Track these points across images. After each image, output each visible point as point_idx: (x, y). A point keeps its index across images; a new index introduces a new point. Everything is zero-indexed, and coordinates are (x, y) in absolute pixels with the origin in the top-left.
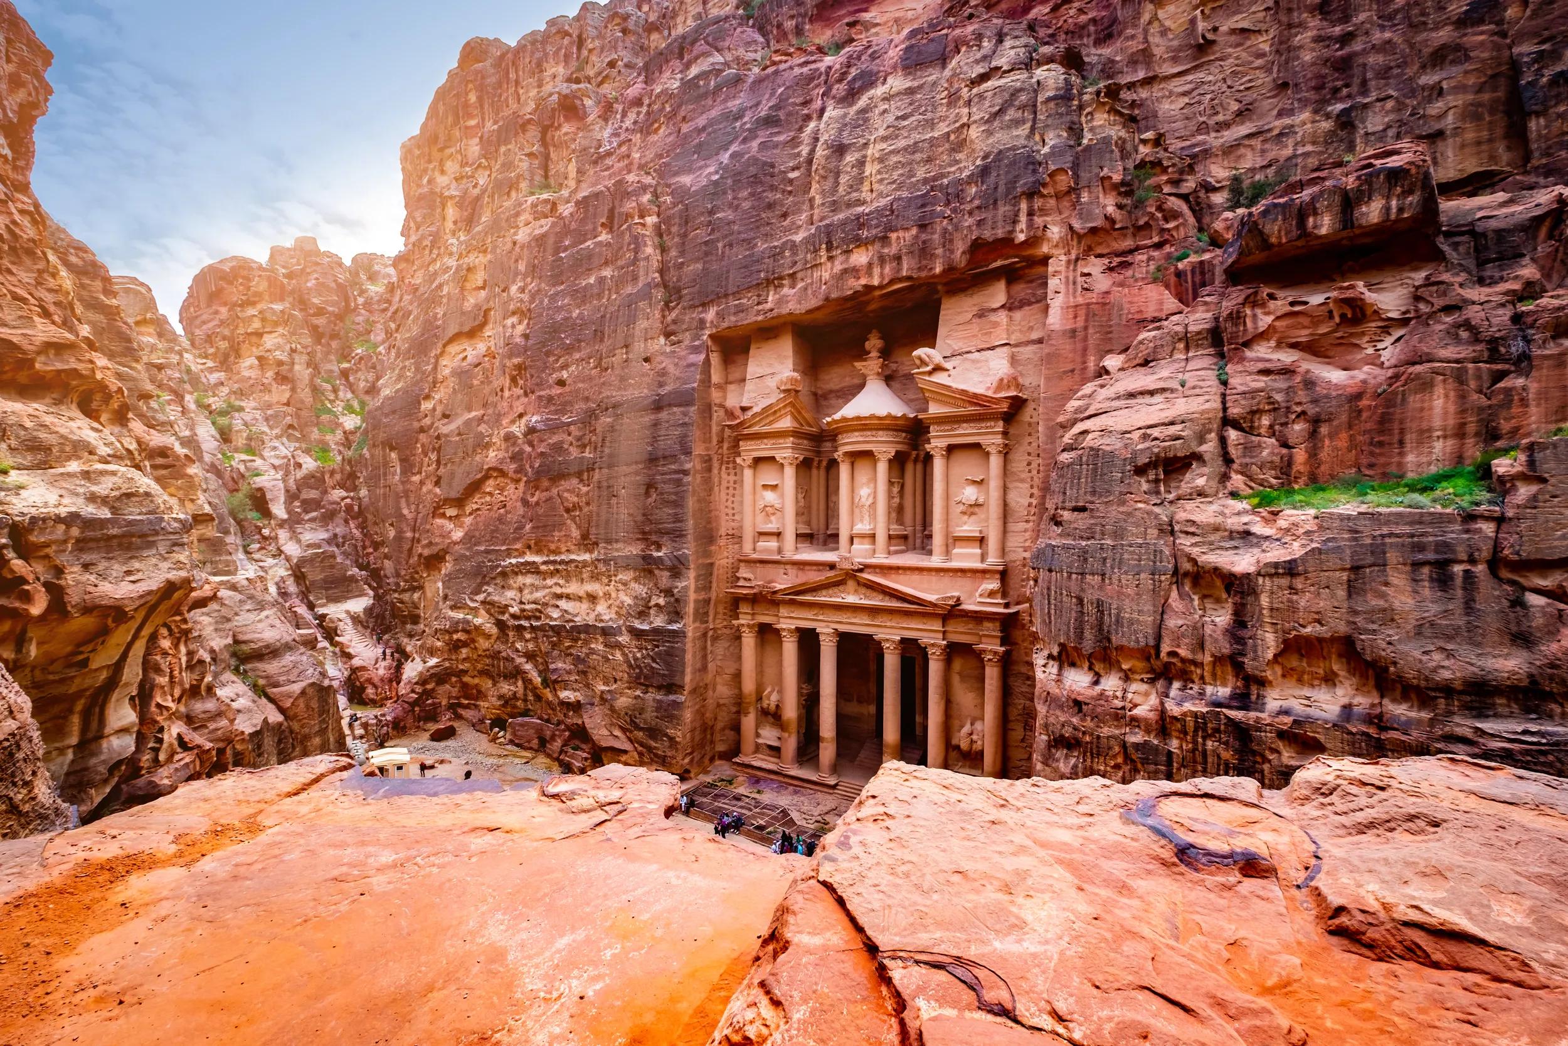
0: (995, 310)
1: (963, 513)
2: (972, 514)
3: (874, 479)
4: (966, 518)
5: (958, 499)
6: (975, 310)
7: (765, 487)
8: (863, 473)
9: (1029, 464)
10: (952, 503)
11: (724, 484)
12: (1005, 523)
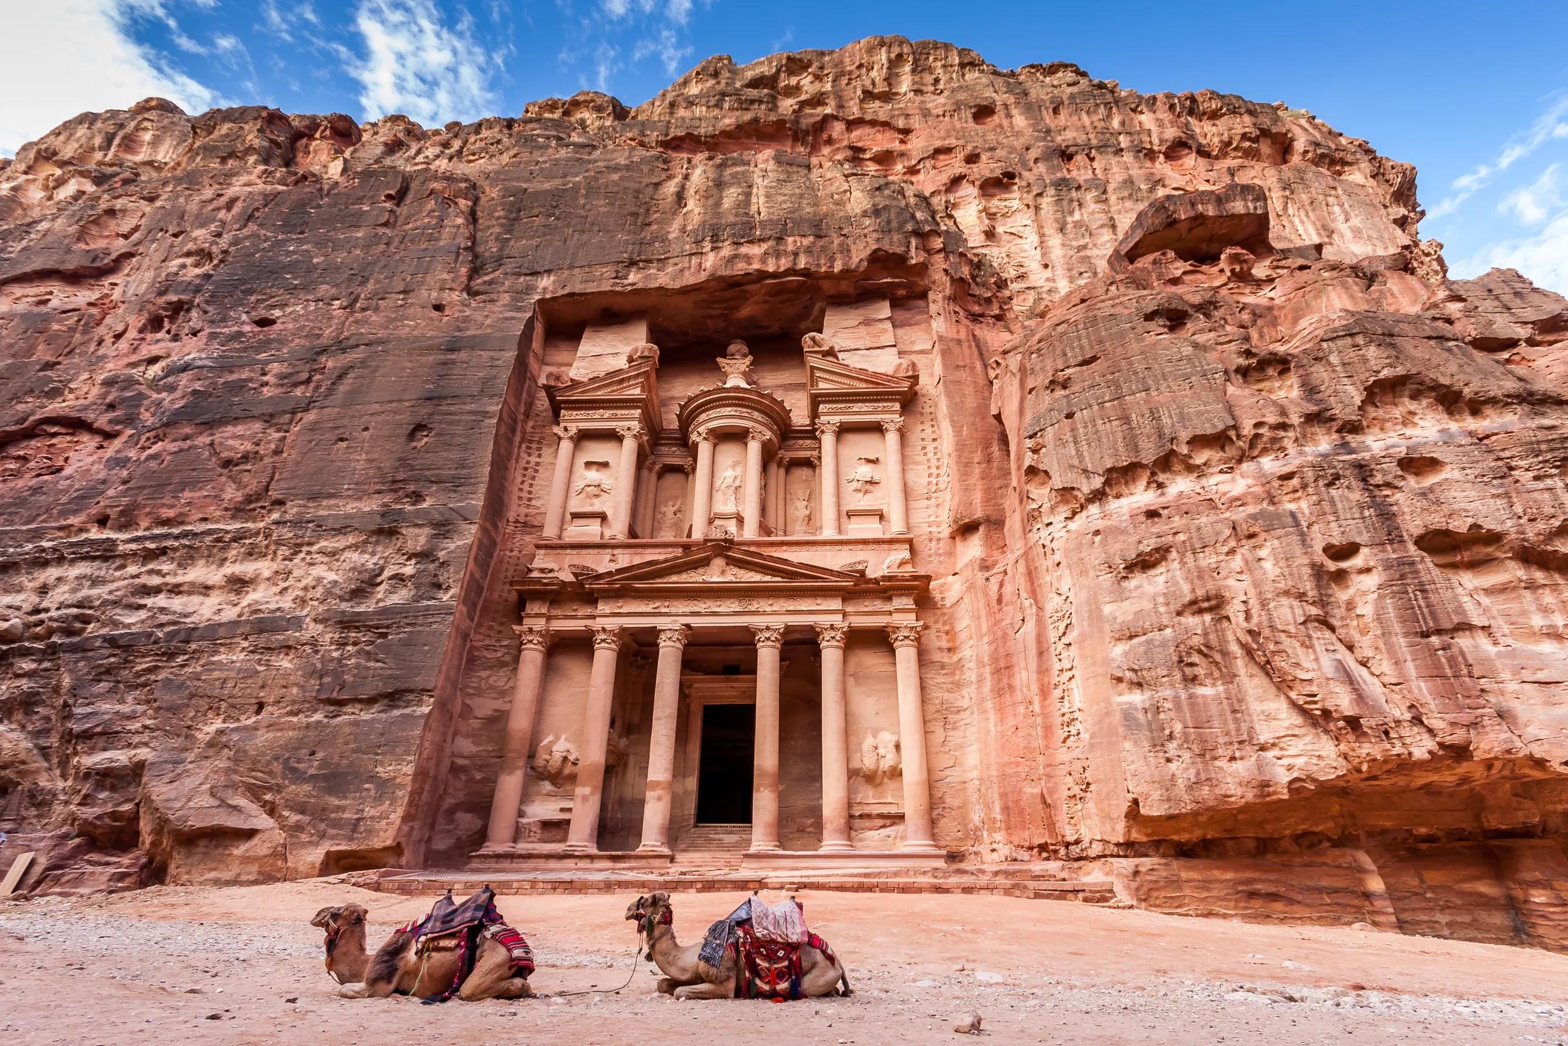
0: (881, 320)
1: (858, 490)
2: (866, 492)
3: (743, 462)
4: (860, 495)
5: (851, 477)
6: (861, 319)
7: (589, 464)
8: (729, 453)
9: (924, 448)
10: (843, 482)
11: (523, 464)
12: (906, 500)
